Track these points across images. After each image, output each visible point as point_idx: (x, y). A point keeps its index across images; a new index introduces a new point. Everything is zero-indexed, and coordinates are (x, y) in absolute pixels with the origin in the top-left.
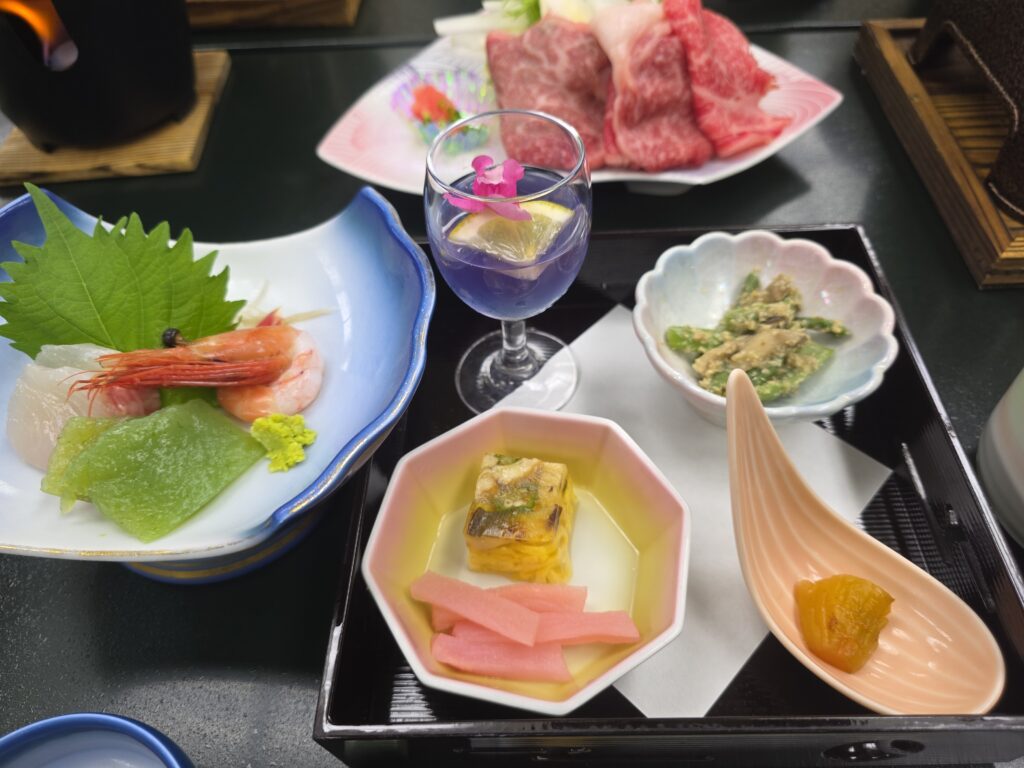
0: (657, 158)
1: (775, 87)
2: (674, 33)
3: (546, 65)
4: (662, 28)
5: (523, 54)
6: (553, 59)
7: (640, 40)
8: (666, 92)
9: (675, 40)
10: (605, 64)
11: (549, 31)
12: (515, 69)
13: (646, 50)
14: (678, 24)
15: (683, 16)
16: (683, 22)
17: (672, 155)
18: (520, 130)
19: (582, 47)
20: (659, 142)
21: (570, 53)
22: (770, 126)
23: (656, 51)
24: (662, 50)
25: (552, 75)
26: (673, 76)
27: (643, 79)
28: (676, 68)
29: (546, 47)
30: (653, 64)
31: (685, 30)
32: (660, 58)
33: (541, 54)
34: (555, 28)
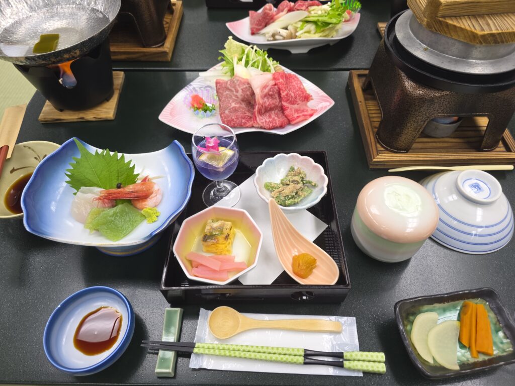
0: (269, 126)
1: (312, 99)
2: (275, 85)
3: (235, 93)
4: (272, 83)
5: (228, 89)
6: (237, 91)
7: (265, 87)
8: (273, 104)
9: (276, 87)
10: (253, 94)
11: (236, 81)
12: (225, 94)
13: (266, 91)
14: (277, 82)
15: (279, 80)
17: (274, 124)
18: (227, 112)
19: (246, 88)
20: (271, 120)
21: (242, 90)
22: (310, 112)
23: (270, 90)
24: (272, 90)
25: (236, 96)
26: (276, 98)
27: (266, 99)
28: (277, 96)
29: (235, 87)
30: (269, 95)
31: (279, 84)
32: (271, 93)
33: (233, 89)
34: (238, 80)
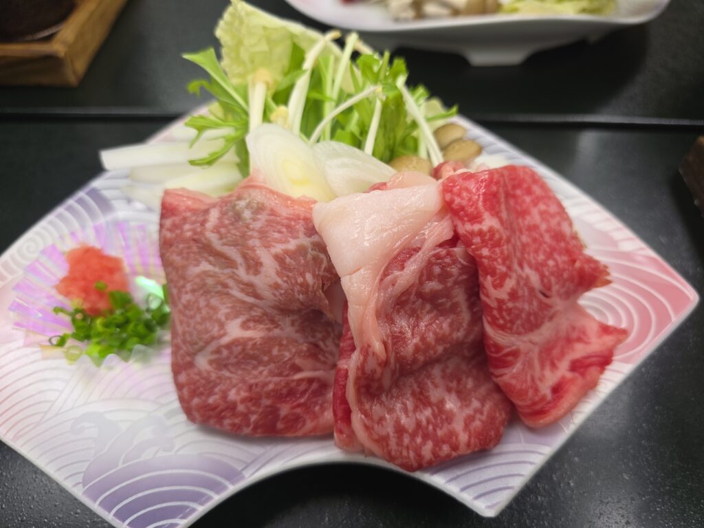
2: (455, 240)
3: (242, 272)
5: (207, 250)
6: (254, 265)
7: (399, 259)
8: (440, 339)
9: (458, 250)
11: (247, 214)
12: (194, 270)
13: (407, 274)
14: (465, 228)
15: (476, 218)
16: (476, 227)
18: (202, 362)
19: (301, 250)
21: (279, 259)
23: (426, 273)
24: (437, 270)
25: (250, 289)
26: (454, 309)
28: (460, 296)
29: (241, 243)
30: (420, 295)
31: (477, 240)
32: (432, 285)
33: (232, 253)
34: (260, 209)
